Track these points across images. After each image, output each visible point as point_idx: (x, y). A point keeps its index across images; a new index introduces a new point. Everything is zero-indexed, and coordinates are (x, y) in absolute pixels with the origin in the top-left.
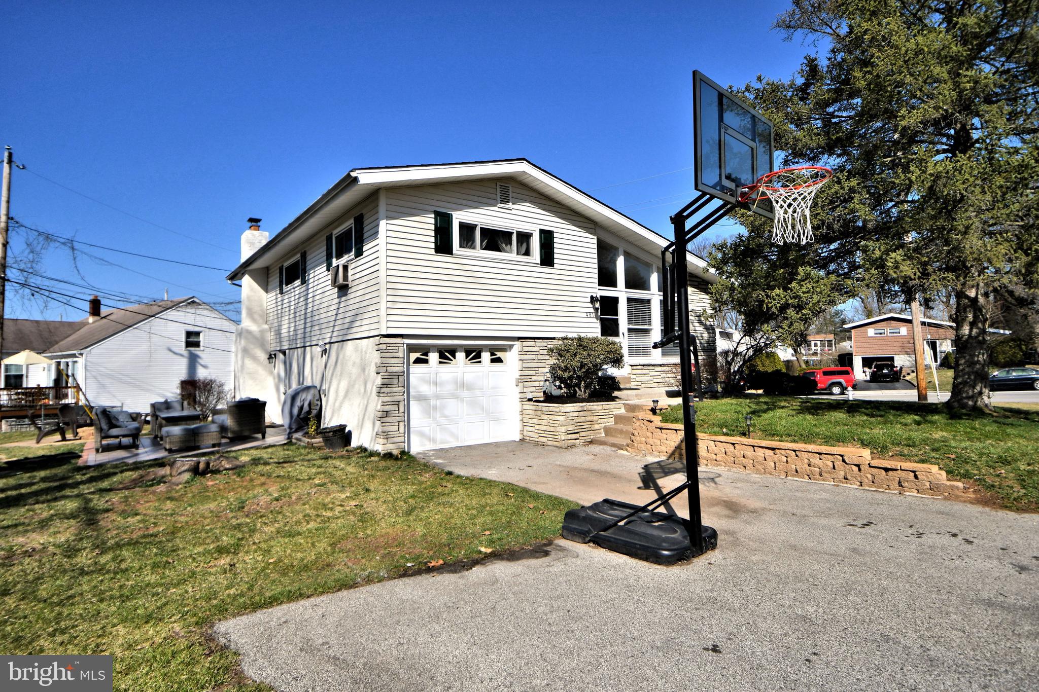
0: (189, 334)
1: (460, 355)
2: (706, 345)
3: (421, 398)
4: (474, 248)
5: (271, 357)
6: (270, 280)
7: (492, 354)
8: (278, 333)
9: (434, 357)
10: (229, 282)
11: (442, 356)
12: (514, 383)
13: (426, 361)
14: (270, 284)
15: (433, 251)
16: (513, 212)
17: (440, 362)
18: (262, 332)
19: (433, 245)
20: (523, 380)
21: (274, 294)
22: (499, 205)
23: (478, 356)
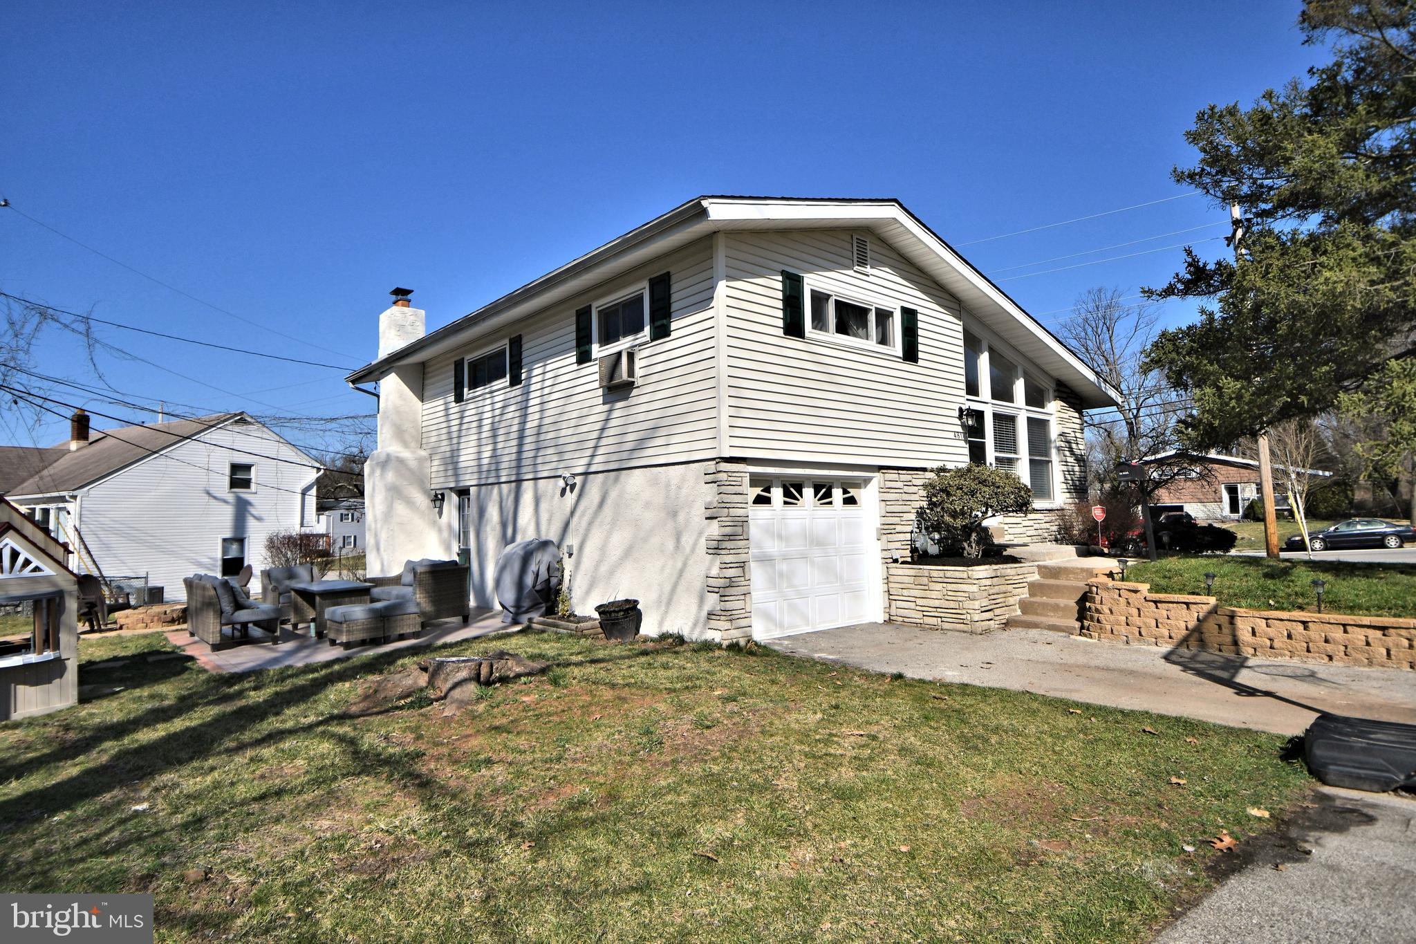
0: (235, 468)
1: (808, 492)
2: (1077, 483)
3: (765, 560)
4: (827, 331)
5: (438, 499)
6: (427, 382)
7: (845, 492)
8: (452, 462)
9: (777, 494)
10: (351, 385)
11: (787, 494)
12: (874, 535)
13: (767, 501)
14: (427, 388)
15: (781, 332)
16: (871, 279)
17: (785, 503)
18: (421, 460)
19: (781, 323)
20: (886, 530)
21: (441, 402)
22: (856, 268)
23: (828, 494)
